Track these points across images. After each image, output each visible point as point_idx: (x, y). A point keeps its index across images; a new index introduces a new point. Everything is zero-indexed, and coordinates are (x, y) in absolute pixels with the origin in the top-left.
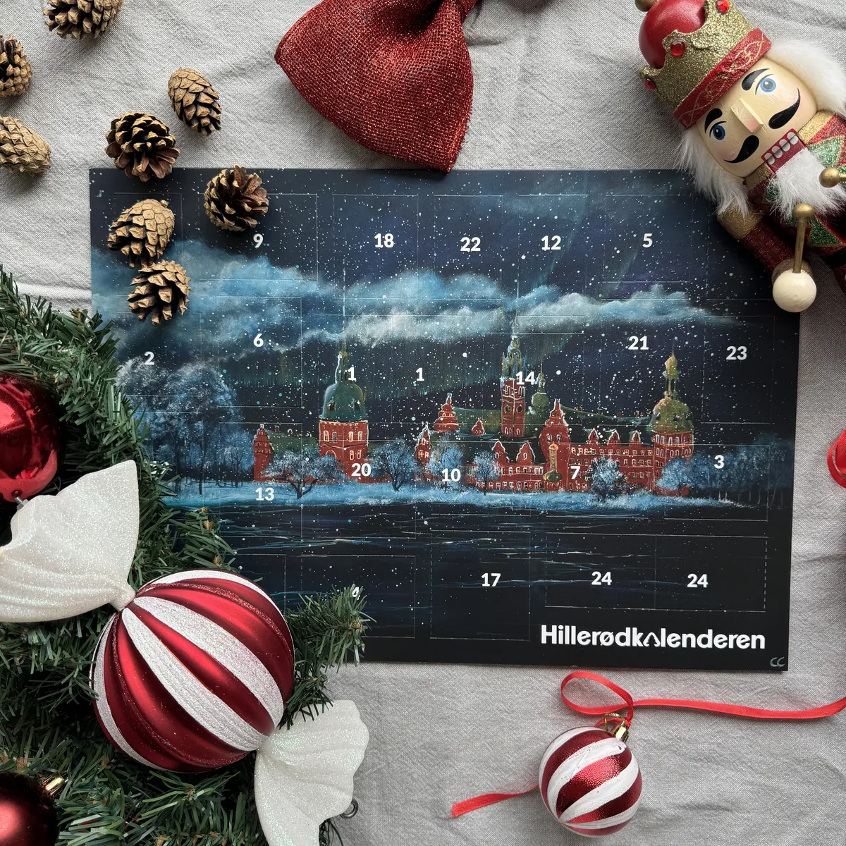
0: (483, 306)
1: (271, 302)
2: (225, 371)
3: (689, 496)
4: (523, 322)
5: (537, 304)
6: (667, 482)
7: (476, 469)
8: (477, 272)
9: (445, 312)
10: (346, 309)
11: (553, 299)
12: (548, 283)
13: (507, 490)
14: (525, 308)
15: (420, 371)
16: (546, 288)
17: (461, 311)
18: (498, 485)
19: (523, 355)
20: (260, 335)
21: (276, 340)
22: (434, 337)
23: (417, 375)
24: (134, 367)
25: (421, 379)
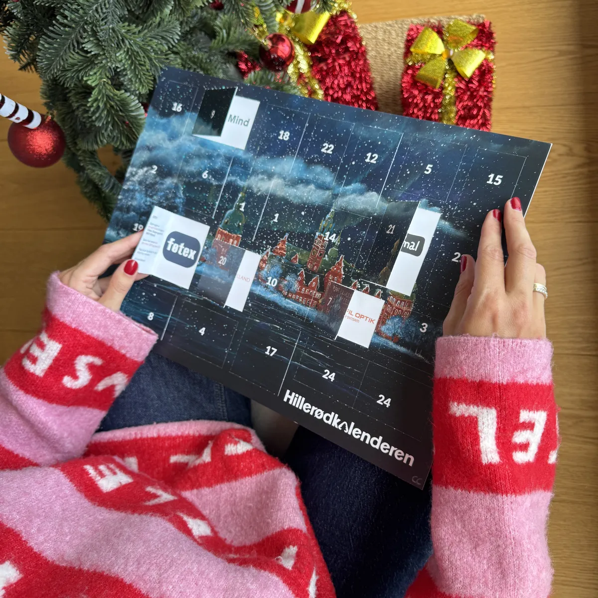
0: (322, 187)
1: (219, 155)
2: (185, 187)
3: (397, 343)
4: (341, 202)
5: (352, 193)
6: (387, 329)
7: (286, 282)
8: (326, 166)
9: (301, 185)
10: (253, 169)
11: (362, 193)
12: (362, 182)
13: (297, 301)
14: (344, 194)
15: (277, 215)
16: (360, 185)
17: (310, 187)
18: (294, 296)
19: (333, 223)
20: (207, 172)
21: (213, 177)
22: (291, 198)
23: (274, 218)
24: (146, 172)
25: (276, 220)
